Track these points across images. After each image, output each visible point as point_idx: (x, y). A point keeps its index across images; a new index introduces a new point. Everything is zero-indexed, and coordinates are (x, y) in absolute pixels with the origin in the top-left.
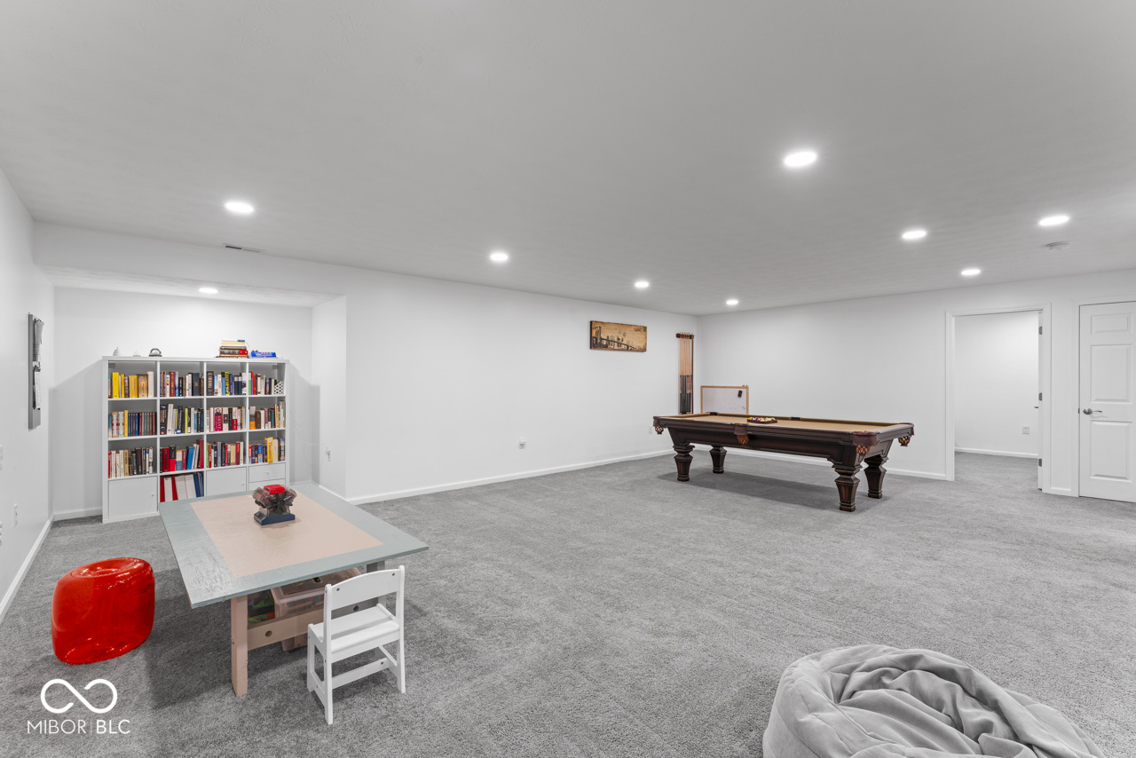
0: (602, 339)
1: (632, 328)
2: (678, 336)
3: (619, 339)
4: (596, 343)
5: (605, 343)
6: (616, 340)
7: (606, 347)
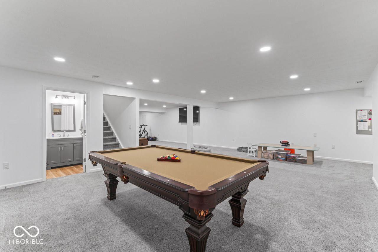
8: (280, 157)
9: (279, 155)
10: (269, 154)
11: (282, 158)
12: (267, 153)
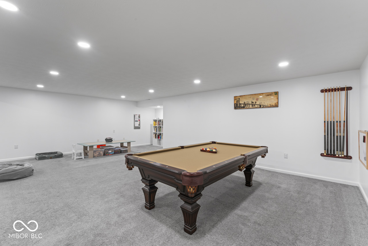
0: (240, 104)
1: (264, 95)
2: (322, 91)
3: (252, 102)
4: (237, 106)
5: (243, 105)
6: (250, 103)
7: (244, 107)
8: (110, 152)
9: (109, 150)
10: (99, 151)
11: (112, 152)
12: (98, 151)
